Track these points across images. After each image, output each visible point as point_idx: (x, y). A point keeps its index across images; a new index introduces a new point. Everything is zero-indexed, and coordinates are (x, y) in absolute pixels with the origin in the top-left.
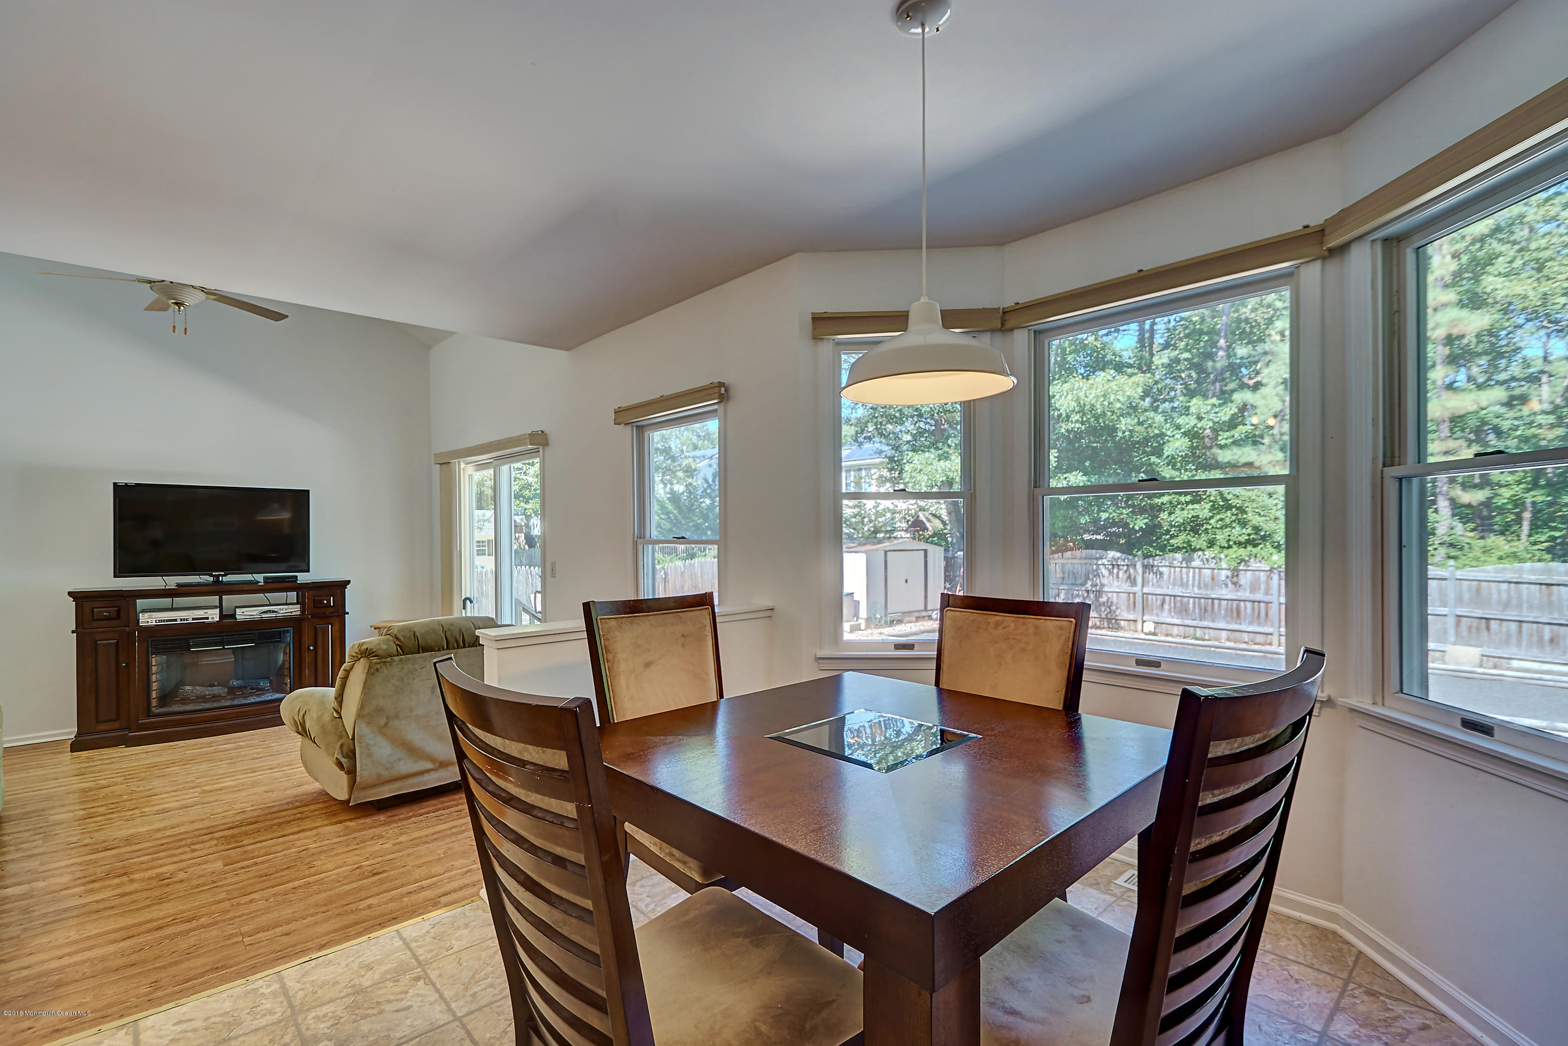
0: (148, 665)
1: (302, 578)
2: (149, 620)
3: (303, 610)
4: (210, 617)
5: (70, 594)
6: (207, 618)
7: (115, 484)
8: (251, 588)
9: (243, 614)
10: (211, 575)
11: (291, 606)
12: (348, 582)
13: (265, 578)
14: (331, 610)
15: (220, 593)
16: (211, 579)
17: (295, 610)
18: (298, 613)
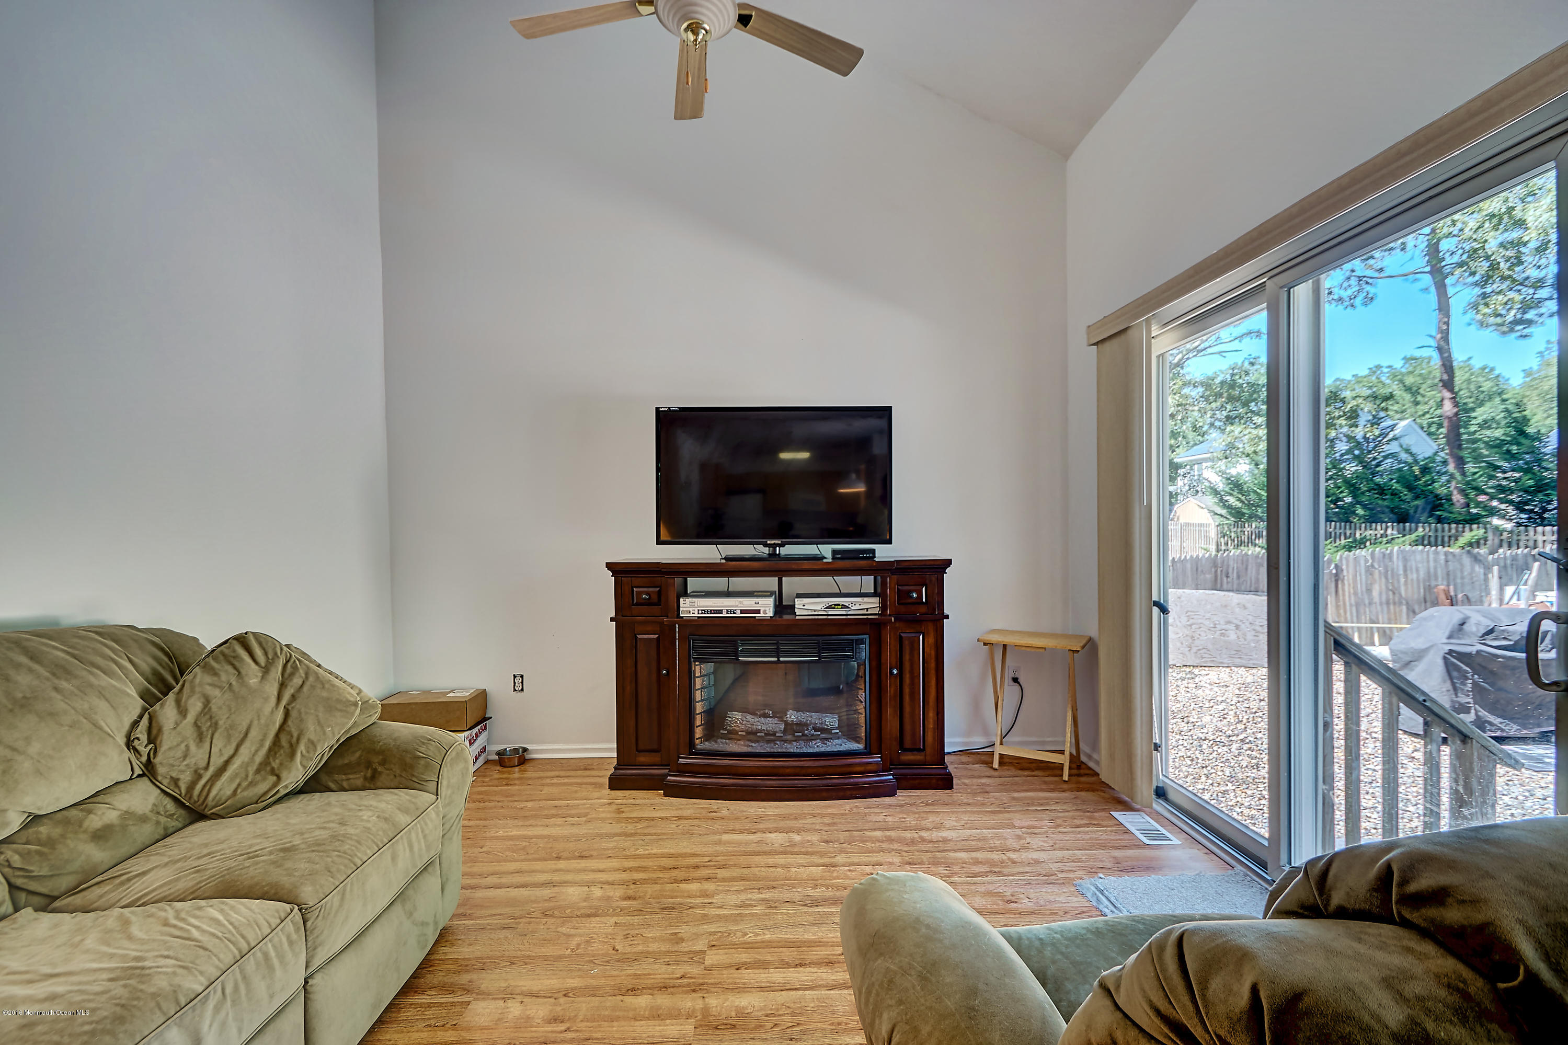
0: (689, 677)
1: (883, 553)
2: (691, 609)
3: (883, 607)
4: (762, 610)
5: (609, 566)
6: (758, 611)
7: (657, 409)
8: (813, 567)
9: (806, 608)
10: (766, 545)
11: (866, 599)
12: (948, 563)
13: (835, 552)
14: (923, 609)
15: (780, 573)
16: (766, 550)
17: (871, 605)
18: (877, 611)
